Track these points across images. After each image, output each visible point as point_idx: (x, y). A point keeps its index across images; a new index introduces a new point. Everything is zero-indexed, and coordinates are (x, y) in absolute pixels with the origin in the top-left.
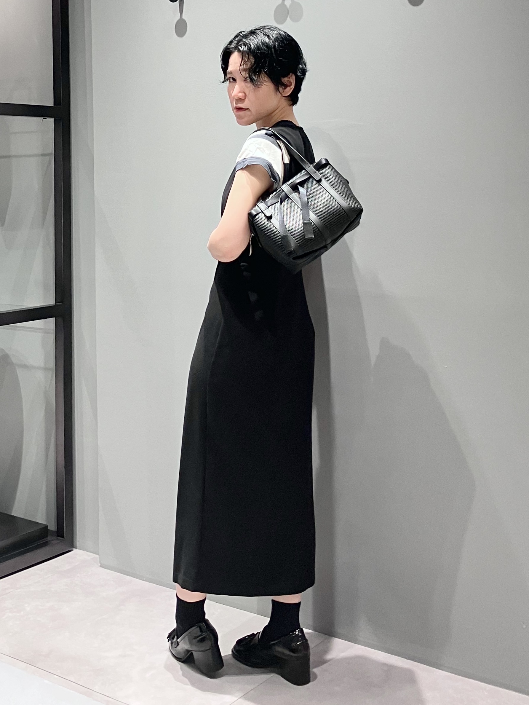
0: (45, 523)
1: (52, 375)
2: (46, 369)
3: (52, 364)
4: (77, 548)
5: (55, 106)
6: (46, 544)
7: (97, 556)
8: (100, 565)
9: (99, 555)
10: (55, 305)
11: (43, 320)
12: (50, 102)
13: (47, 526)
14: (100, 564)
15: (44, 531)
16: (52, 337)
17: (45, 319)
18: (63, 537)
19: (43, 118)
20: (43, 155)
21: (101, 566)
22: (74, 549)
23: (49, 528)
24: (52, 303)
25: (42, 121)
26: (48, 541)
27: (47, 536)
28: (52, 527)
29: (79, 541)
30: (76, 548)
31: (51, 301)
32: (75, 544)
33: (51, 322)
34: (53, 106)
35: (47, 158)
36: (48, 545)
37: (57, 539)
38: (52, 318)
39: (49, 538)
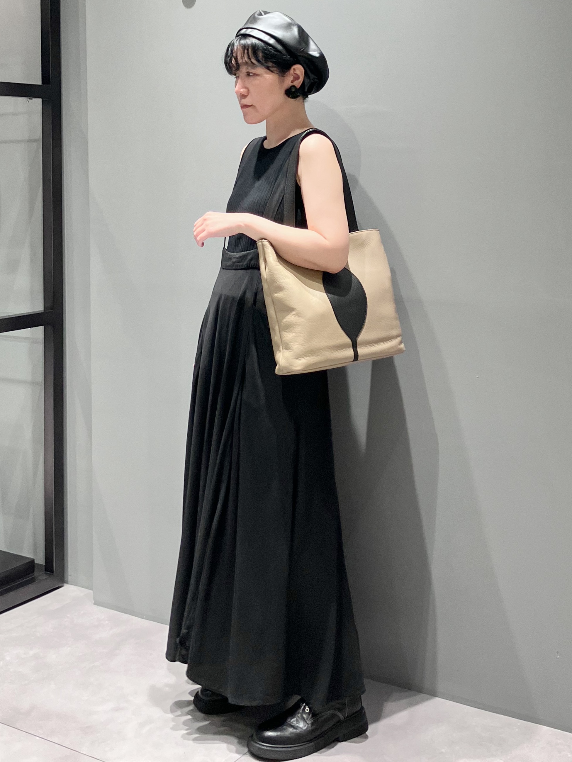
0: (30, 556)
1: (40, 391)
2: (34, 383)
3: (40, 377)
4: (69, 583)
5: (43, 85)
6: (32, 581)
7: (91, 591)
8: (95, 602)
9: (92, 590)
10: (43, 312)
11: (29, 329)
12: (36, 79)
13: (33, 561)
14: (93, 602)
15: (31, 565)
16: (40, 348)
17: (32, 328)
18: (52, 571)
19: (29, 99)
20: (30, 141)
21: (95, 604)
22: (65, 584)
23: (36, 562)
24: (41, 310)
25: (28, 102)
26: (34, 577)
27: (33, 572)
28: (40, 560)
29: (70, 576)
30: (67, 583)
31: (38, 307)
32: (66, 579)
33: (38, 332)
34: (41, 84)
35: (35, 144)
36: (34, 582)
37: (46, 573)
38: (41, 327)
39: (36, 574)
